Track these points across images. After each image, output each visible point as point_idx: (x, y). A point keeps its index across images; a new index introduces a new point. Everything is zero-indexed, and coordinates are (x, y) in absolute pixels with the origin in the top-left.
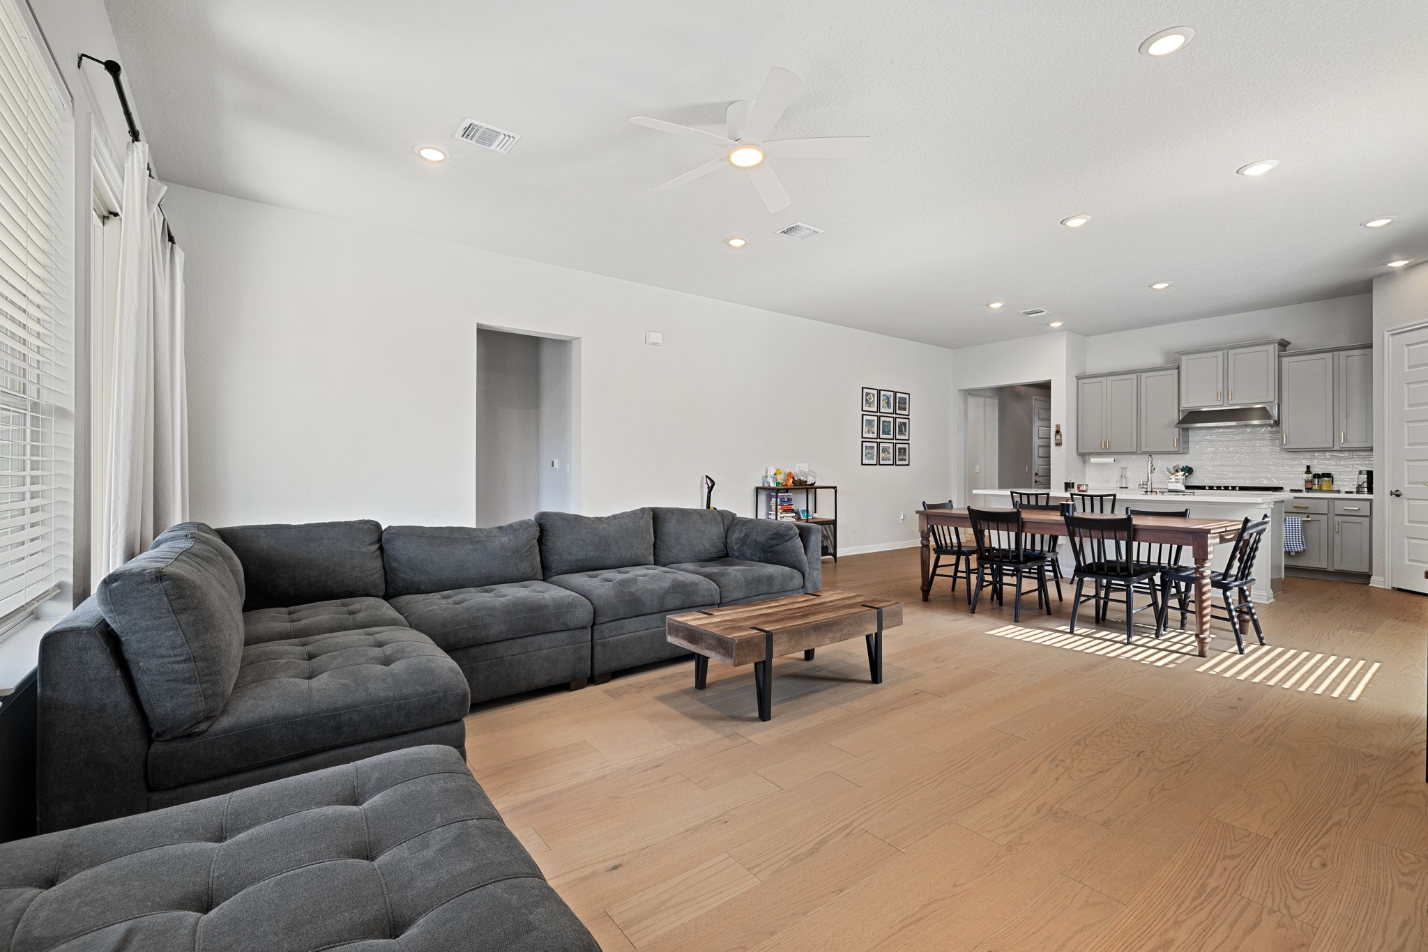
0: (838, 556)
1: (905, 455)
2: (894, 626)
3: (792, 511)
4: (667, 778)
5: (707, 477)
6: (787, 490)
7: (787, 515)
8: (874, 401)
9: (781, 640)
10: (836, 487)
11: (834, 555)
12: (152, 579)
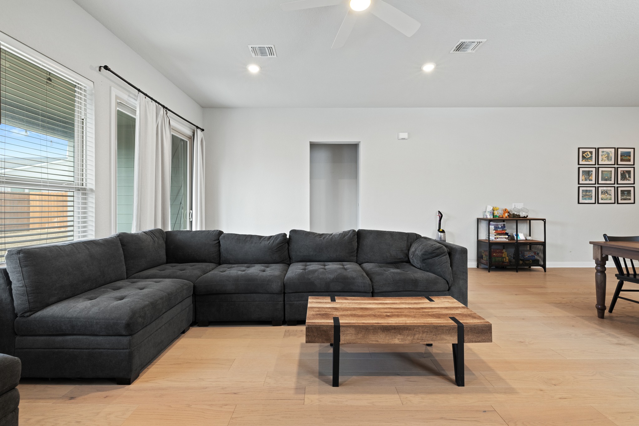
0: (547, 267)
1: (630, 196)
2: (479, 342)
3: (507, 234)
4: (226, 405)
5: (439, 211)
6: (504, 221)
7: (500, 237)
8: (591, 157)
9: (348, 332)
10: (545, 219)
11: (544, 266)
12: (16, 253)
